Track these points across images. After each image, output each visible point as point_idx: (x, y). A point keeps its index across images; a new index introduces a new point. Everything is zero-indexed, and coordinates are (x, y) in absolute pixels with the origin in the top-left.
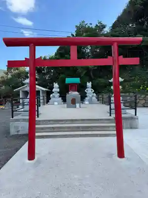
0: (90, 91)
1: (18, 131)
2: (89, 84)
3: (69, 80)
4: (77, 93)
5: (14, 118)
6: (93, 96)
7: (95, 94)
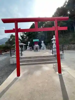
0: (43, 44)
1: (14, 62)
2: (43, 42)
3: (34, 40)
4: (38, 45)
5: (12, 57)
6: (44, 46)
7: (45, 46)
